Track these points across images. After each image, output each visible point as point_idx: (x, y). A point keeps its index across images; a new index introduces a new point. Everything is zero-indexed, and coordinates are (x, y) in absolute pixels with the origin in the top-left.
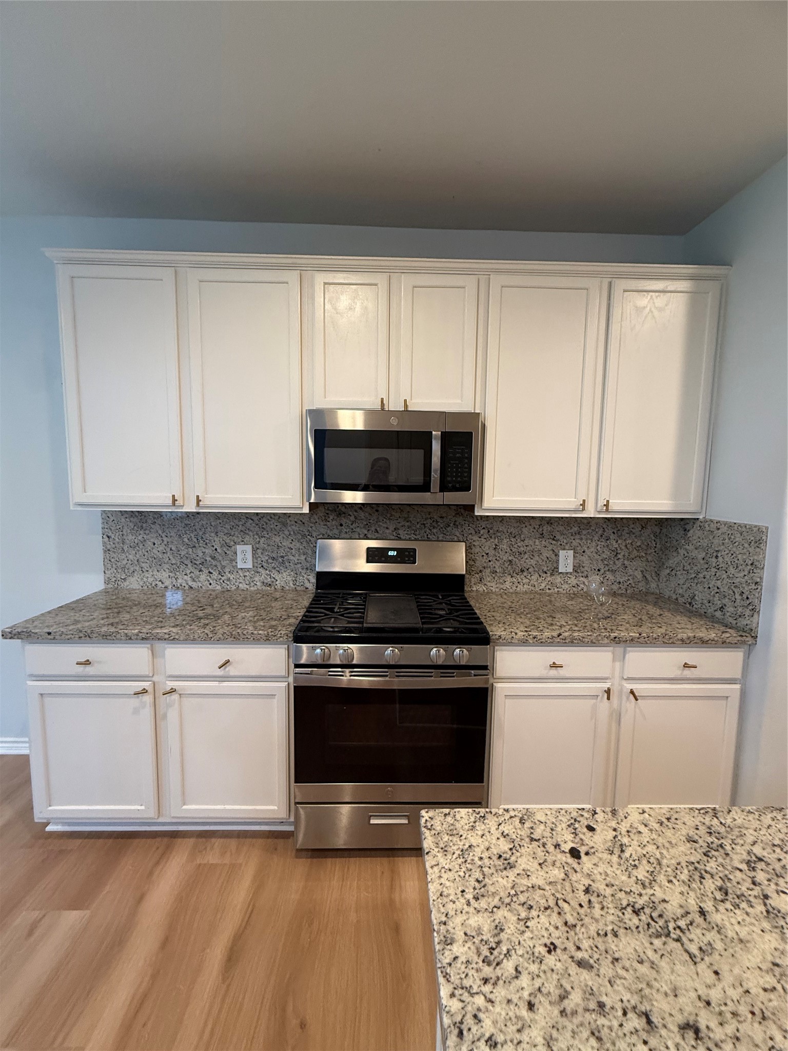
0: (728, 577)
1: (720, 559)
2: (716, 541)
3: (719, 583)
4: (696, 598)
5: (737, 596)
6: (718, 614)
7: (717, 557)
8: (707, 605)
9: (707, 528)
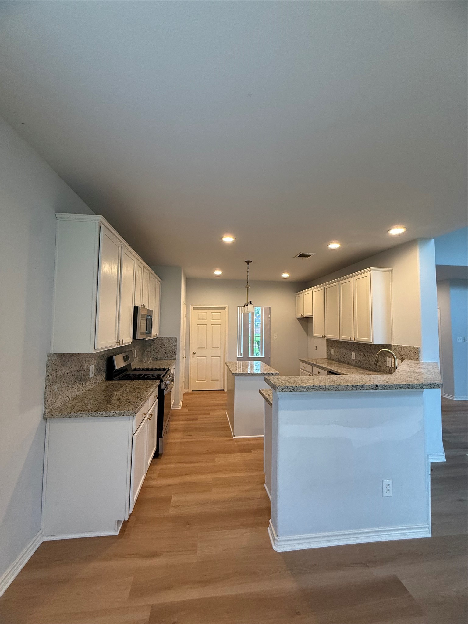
0: (169, 349)
1: (166, 346)
2: (164, 342)
3: (166, 351)
4: (159, 356)
5: (172, 353)
6: (167, 358)
7: (165, 345)
8: (163, 357)
9: (161, 339)
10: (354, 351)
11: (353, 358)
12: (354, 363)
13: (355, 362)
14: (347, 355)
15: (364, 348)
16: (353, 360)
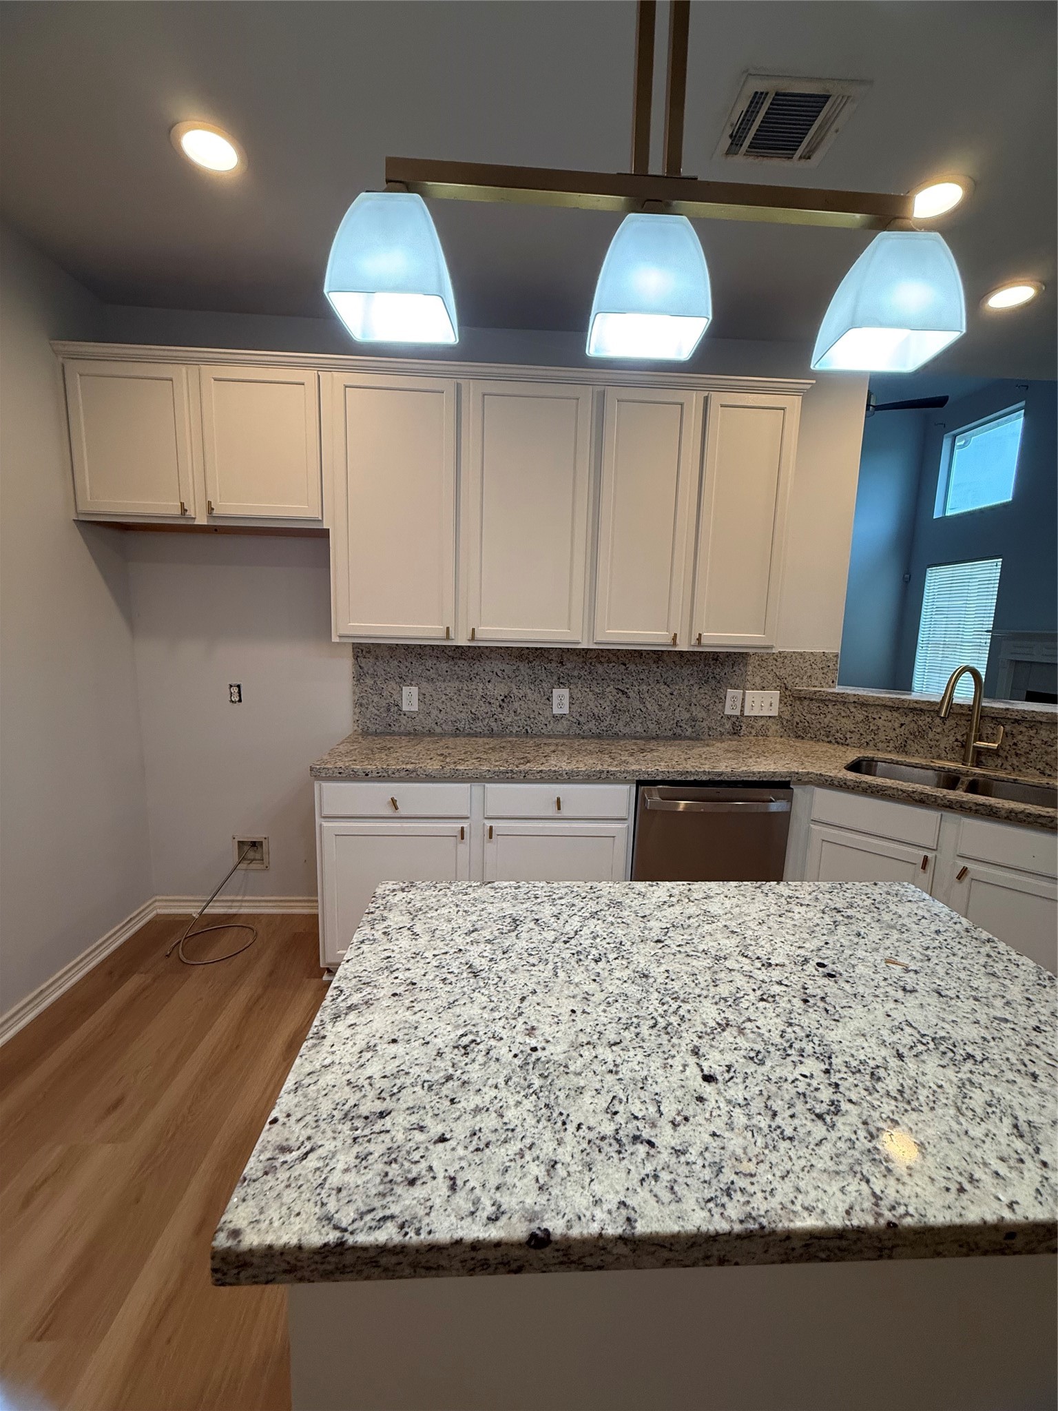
10: (561, 684)
11: (556, 711)
12: (562, 727)
13: (565, 723)
14: (516, 705)
15: (624, 667)
16: (558, 718)
